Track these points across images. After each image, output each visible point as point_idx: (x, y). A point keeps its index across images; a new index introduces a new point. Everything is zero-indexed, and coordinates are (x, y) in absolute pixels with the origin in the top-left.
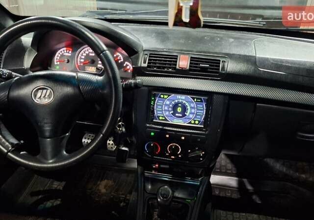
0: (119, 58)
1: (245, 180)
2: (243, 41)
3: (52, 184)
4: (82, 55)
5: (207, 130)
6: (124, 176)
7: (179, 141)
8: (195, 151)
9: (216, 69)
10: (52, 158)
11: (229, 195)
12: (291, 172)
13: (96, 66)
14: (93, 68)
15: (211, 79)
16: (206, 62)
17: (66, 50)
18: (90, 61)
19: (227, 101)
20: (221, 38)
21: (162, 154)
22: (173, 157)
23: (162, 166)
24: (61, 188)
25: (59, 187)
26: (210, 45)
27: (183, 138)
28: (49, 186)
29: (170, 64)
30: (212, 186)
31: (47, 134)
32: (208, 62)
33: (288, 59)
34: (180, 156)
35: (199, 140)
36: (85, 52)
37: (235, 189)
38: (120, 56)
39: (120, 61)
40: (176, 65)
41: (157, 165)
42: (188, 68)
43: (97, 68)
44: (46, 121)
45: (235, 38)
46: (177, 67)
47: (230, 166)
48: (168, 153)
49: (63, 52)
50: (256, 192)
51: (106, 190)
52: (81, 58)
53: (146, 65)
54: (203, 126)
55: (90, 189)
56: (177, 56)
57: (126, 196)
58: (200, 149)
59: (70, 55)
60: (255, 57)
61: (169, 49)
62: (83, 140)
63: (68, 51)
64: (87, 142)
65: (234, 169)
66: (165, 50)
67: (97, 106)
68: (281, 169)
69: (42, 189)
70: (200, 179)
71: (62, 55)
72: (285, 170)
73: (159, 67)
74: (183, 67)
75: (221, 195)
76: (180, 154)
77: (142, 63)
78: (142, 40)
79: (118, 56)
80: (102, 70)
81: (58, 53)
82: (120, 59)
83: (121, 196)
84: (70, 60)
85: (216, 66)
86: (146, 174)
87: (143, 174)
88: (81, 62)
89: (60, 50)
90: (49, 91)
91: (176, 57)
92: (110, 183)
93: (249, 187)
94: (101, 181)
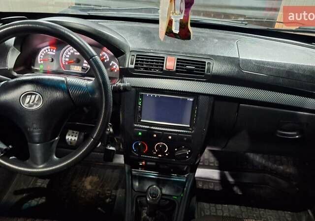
0: (105, 57)
1: (227, 173)
2: (227, 41)
3: (37, 182)
4: (67, 54)
5: (193, 129)
6: (109, 172)
7: (166, 140)
8: (181, 149)
9: (201, 71)
10: (42, 163)
11: (212, 187)
12: (270, 164)
13: (81, 65)
14: (79, 67)
15: (197, 81)
16: (192, 64)
17: (50, 49)
18: (75, 60)
19: (212, 102)
20: (206, 39)
21: (150, 153)
22: (160, 156)
23: (148, 163)
24: (46, 186)
25: (43, 185)
26: (195, 46)
27: (170, 137)
28: (32, 184)
29: (157, 66)
30: (196, 179)
31: (37, 139)
32: (194, 64)
33: (269, 61)
34: (167, 154)
35: (185, 139)
36: (69, 51)
37: (217, 181)
38: (106, 55)
39: (106, 61)
40: (163, 66)
41: (144, 163)
42: (175, 69)
43: (82, 68)
44: (35, 126)
45: (219, 38)
46: (164, 69)
47: (212, 159)
48: (155, 151)
49: (47, 51)
50: (237, 184)
51: (92, 187)
52: (66, 57)
53: (133, 66)
54: (189, 126)
55: (75, 186)
56: (164, 57)
57: (112, 192)
58: (186, 148)
59: (54, 54)
60: (238, 59)
61: (155, 50)
62: (67, 137)
63: (52, 50)
64: (71, 140)
65: (216, 162)
66: (152, 51)
67: (85, 109)
68: (261, 161)
69: (25, 187)
70: (186, 176)
71: (46, 54)
72: (264, 162)
73: (146, 69)
74: (170, 68)
75: (204, 188)
76: (166, 153)
77: (129, 64)
78: (128, 40)
79: (103, 56)
80: (88, 69)
81: (41, 51)
82: (106, 59)
83: (106, 192)
84: (54, 59)
85: (202, 68)
86: (133, 172)
87: (130, 172)
88: (65, 61)
89: (44, 49)
90: (37, 97)
91: (163, 59)
92: (96, 179)
93: (231, 180)
94: (86, 178)
